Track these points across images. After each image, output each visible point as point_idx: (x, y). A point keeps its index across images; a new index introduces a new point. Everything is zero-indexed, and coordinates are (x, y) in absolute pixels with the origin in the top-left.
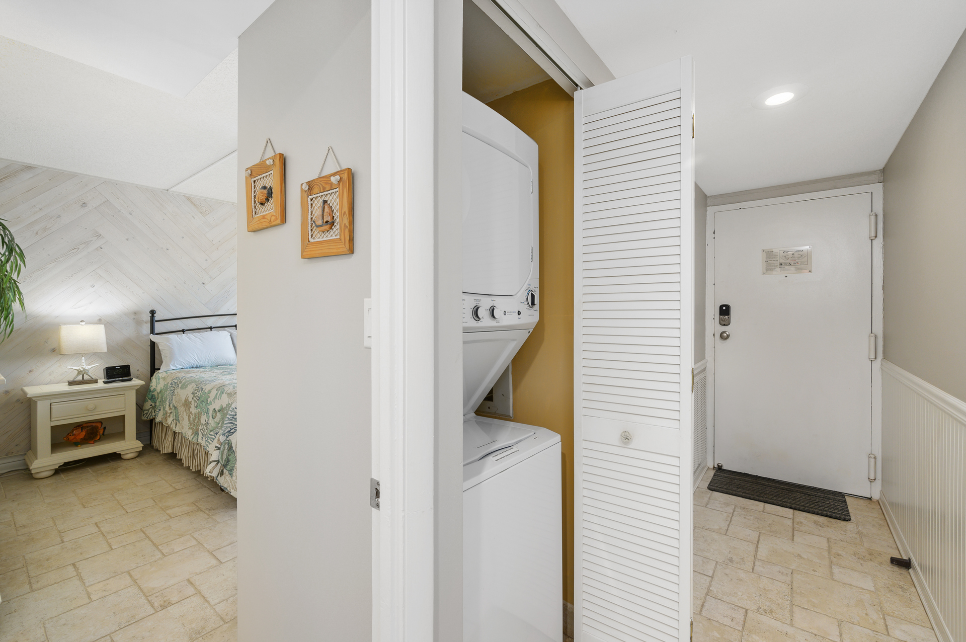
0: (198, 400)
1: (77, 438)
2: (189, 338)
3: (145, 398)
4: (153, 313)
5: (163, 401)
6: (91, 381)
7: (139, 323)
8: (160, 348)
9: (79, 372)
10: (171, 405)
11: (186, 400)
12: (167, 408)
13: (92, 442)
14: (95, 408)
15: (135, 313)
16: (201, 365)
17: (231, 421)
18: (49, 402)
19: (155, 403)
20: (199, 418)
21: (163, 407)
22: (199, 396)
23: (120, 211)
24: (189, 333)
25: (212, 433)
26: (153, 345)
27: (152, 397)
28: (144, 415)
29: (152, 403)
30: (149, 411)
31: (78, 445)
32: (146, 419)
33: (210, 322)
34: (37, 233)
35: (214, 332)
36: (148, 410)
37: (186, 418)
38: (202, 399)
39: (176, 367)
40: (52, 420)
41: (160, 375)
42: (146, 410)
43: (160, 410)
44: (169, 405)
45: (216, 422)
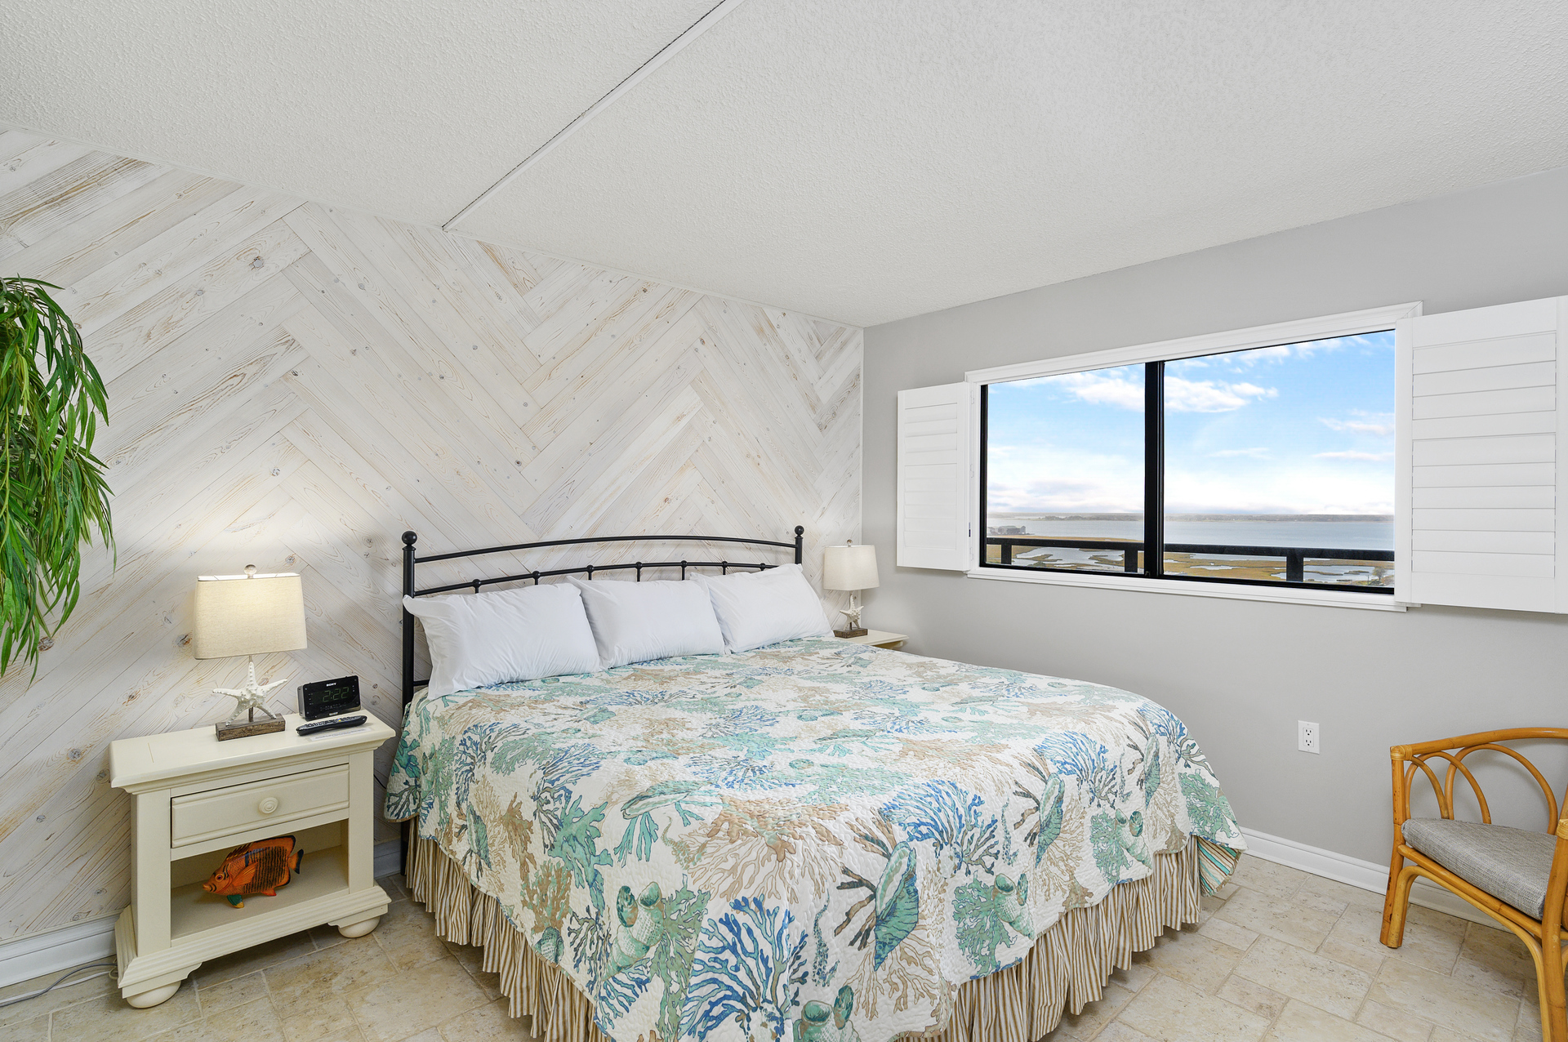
0: (556, 827)
1: (235, 884)
2: (493, 606)
3: (393, 761)
4: (409, 538)
5: (439, 785)
6: (269, 725)
7: (377, 564)
8: (427, 632)
9: (242, 703)
10: (464, 806)
11: (514, 811)
12: (451, 809)
13: (271, 892)
14: (279, 806)
15: (370, 541)
16: (521, 678)
17: (710, 975)
18: (166, 795)
19: (417, 778)
20: (563, 891)
21: (441, 802)
22: (558, 813)
23: (337, 281)
24: (491, 591)
25: (621, 977)
26: (409, 621)
27: (409, 761)
28: (389, 807)
29: (408, 778)
30: (401, 798)
31: (238, 902)
32: (393, 818)
33: (533, 561)
34: (149, 336)
35: (544, 588)
36: (400, 795)
37: (514, 866)
38: (573, 830)
39: (466, 684)
40: (175, 843)
41: (430, 708)
42: (395, 795)
43: (431, 805)
44: (458, 804)
45: (637, 941)
